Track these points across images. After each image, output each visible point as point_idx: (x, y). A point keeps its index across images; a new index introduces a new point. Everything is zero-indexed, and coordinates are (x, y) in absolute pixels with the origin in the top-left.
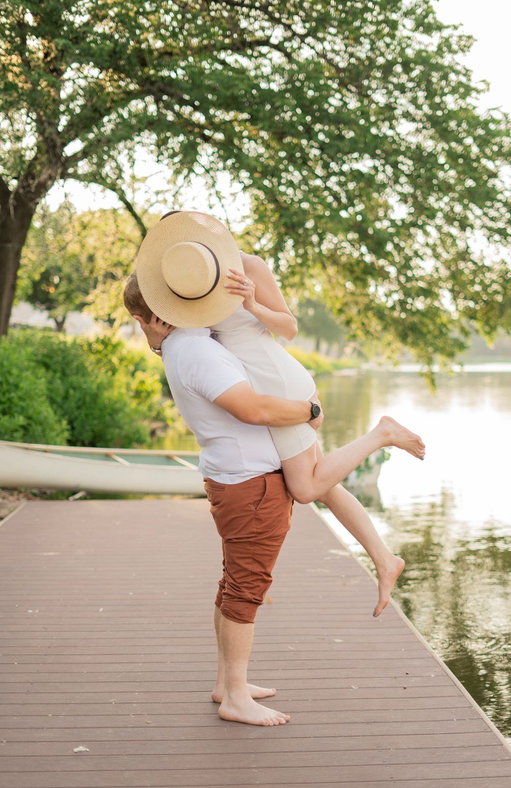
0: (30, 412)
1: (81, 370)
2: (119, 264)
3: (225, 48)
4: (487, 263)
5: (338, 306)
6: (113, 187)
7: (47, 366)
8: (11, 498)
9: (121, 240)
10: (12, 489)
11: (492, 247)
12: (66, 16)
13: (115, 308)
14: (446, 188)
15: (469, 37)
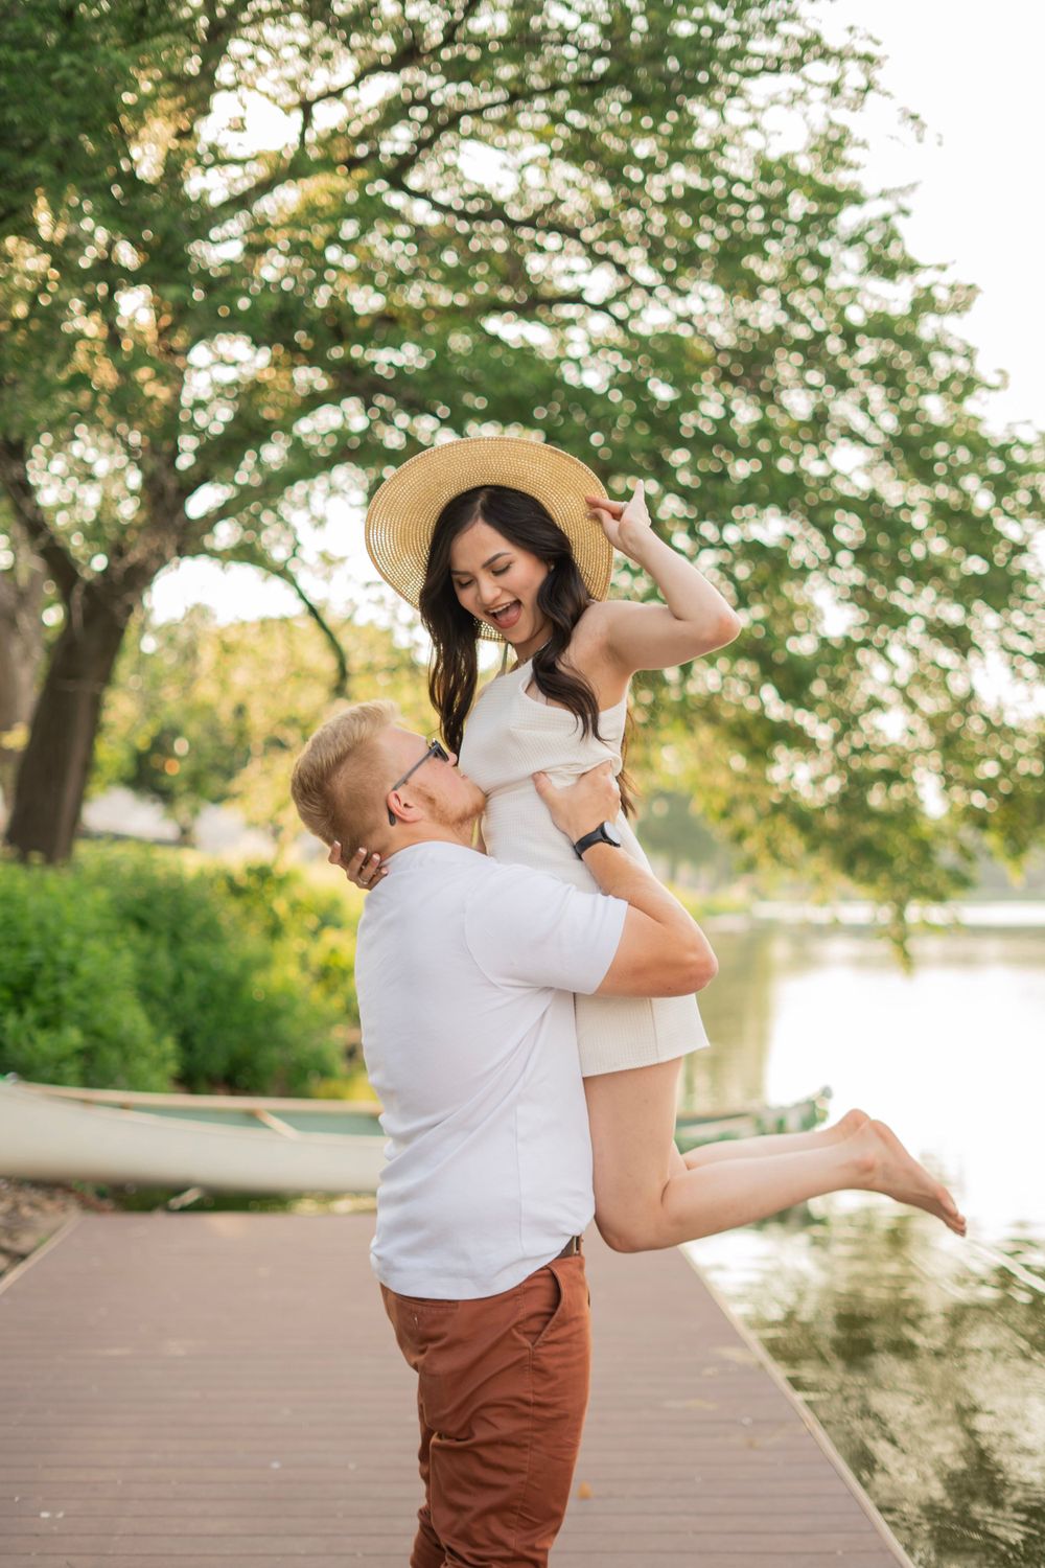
0: (99, 1022)
1: (211, 932)
2: (292, 722)
3: (498, 307)
4: (1011, 719)
5: (719, 803)
6: (282, 572)
7: (142, 924)
8: (49, 1206)
9: (297, 675)
10: (53, 1186)
11: (1021, 689)
12: (197, 248)
13: (281, 807)
14: (927, 572)
15: (970, 287)
